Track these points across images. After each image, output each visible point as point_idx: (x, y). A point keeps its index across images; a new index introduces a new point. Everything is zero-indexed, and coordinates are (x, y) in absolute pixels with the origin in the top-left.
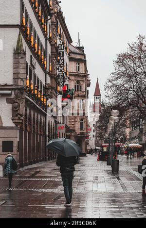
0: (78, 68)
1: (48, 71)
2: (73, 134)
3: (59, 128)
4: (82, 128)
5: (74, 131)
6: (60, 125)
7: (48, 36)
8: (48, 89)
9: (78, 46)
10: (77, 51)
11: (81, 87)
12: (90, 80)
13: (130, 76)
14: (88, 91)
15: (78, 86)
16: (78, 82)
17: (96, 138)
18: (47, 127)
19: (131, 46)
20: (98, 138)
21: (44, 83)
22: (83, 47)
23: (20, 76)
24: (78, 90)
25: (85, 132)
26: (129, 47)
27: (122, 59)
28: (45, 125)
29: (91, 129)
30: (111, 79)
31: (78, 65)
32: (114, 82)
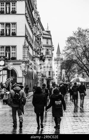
0: (47, 43)
1: (34, 49)
2: (45, 78)
3: (39, 75)
4: (50, 74)
5: (46, 76)
6: (39, 74)
7: (34, 33)
8: (34, 58)
9: (47, 30)
10: (47, 33)
11: (49, 52)
12: (54, 48)
13: (74, 49)
14: (53, 53)
15: (47, 52)
16: (47, 50)
17: (58, 79)
18: (34, 75)
19: (75, 33)
20: (59, 79)
21: (32, 55)
22: (50, 31)
23: (25, 56)
24: (47, 54)
25: (51, 76)
26: (73, 33)
27: (70, 40)
28: (33, 75)
29: (54, 75)
30: (64, 50)
31: (47, 41)
32: (66, 52)
